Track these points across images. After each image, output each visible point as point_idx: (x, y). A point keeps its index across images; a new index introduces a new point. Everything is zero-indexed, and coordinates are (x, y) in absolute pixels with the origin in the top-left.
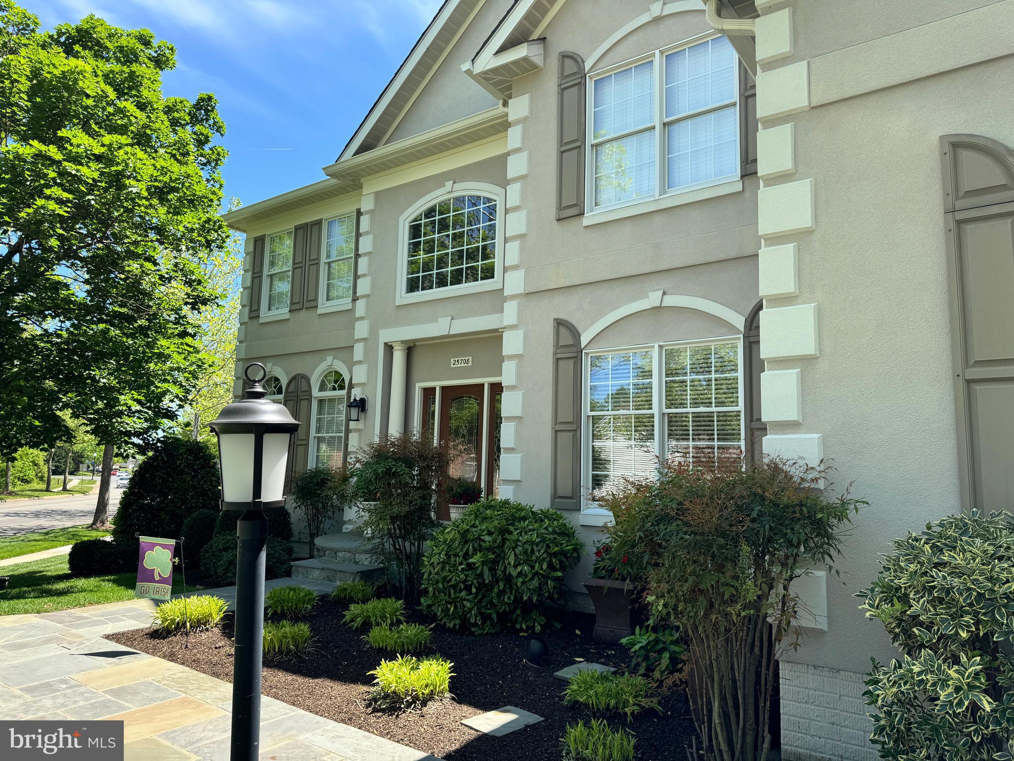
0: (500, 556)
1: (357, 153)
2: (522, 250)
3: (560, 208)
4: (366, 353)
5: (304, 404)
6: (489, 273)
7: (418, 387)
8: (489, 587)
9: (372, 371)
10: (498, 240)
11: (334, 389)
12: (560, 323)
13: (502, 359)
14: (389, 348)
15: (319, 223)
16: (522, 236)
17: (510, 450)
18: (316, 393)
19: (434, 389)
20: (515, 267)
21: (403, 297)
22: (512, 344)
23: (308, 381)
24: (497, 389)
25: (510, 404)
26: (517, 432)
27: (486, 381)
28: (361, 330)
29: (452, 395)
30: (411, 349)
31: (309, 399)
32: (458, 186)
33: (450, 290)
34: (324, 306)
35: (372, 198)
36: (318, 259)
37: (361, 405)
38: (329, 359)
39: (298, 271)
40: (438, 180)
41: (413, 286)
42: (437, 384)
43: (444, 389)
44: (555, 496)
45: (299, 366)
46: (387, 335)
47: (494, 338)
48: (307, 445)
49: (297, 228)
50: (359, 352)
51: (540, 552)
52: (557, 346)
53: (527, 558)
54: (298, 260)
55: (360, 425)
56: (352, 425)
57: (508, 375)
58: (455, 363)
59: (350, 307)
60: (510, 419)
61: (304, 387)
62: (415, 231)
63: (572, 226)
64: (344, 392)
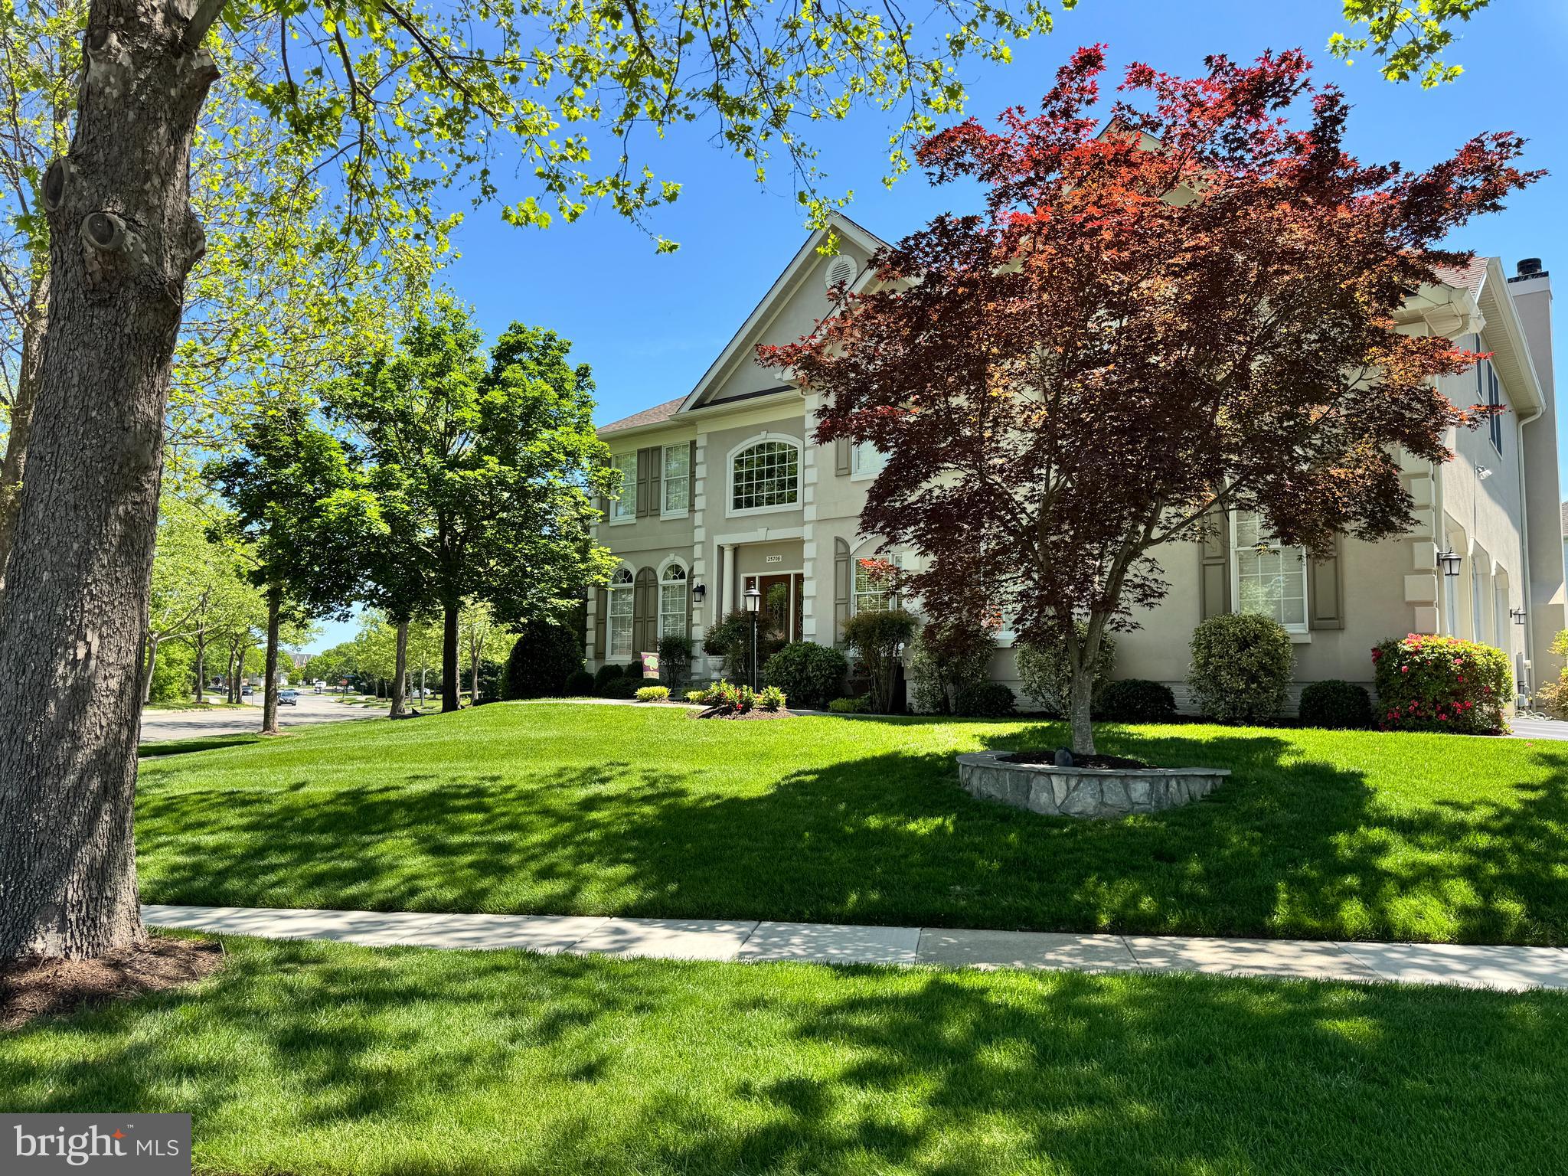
0: (805, 668)
1: (692, 408)
2: (815, 493)
3: (837, 469)
4: (703, 551)
5: (652, 590)
6: (793, 499)
7: (743, 576)
8: (800, 682)
9: (708, 566)
10: (799, 489)
11: (675, 578)
12: (838, 539)
13: (803, 561)
14: (721, 549)
15: (659, 449)
16: (814, 484)
17: (809, 616)
18: (661, 581)
19: (754, 578)
20: (811, 503)
21: (731, 512)
22: (809, 551)
23: (654, 572)
24: (800, 578)
25: (808, 589)
26: (813, 605)
27: (792, 572)
28: (699, 535)
29: (767, 583)
30: (736, 549)
31: (656, 587)
32: (770, 435)
33: (765, 509)
34: (665, 515)
35: (705, 437)
36: (659, 477)
37: (701, 590)
38: (672, 556)
39: (642, 487)
40: (757, 429)
41: (738, 504)
42: (757, 575)
43: (761, 578)
44: (836, 642)
45: (646, 561)
46: (719, 540)
47: (799, 543)
48: (656, 621)
49: (640, 452)
50: (698, 551)
51: (825, 665)
52: (836, 553)
53: (819, 668)
54: (642, 477)
55: (701, 605)
56: (695, 605)
57: (807, 571)
58: (770, 559)
59: (686, 516)
60: (808, 597)
61: (652, 577)
62: (739, 462)
63: (845, 481)
64: (684, 581)
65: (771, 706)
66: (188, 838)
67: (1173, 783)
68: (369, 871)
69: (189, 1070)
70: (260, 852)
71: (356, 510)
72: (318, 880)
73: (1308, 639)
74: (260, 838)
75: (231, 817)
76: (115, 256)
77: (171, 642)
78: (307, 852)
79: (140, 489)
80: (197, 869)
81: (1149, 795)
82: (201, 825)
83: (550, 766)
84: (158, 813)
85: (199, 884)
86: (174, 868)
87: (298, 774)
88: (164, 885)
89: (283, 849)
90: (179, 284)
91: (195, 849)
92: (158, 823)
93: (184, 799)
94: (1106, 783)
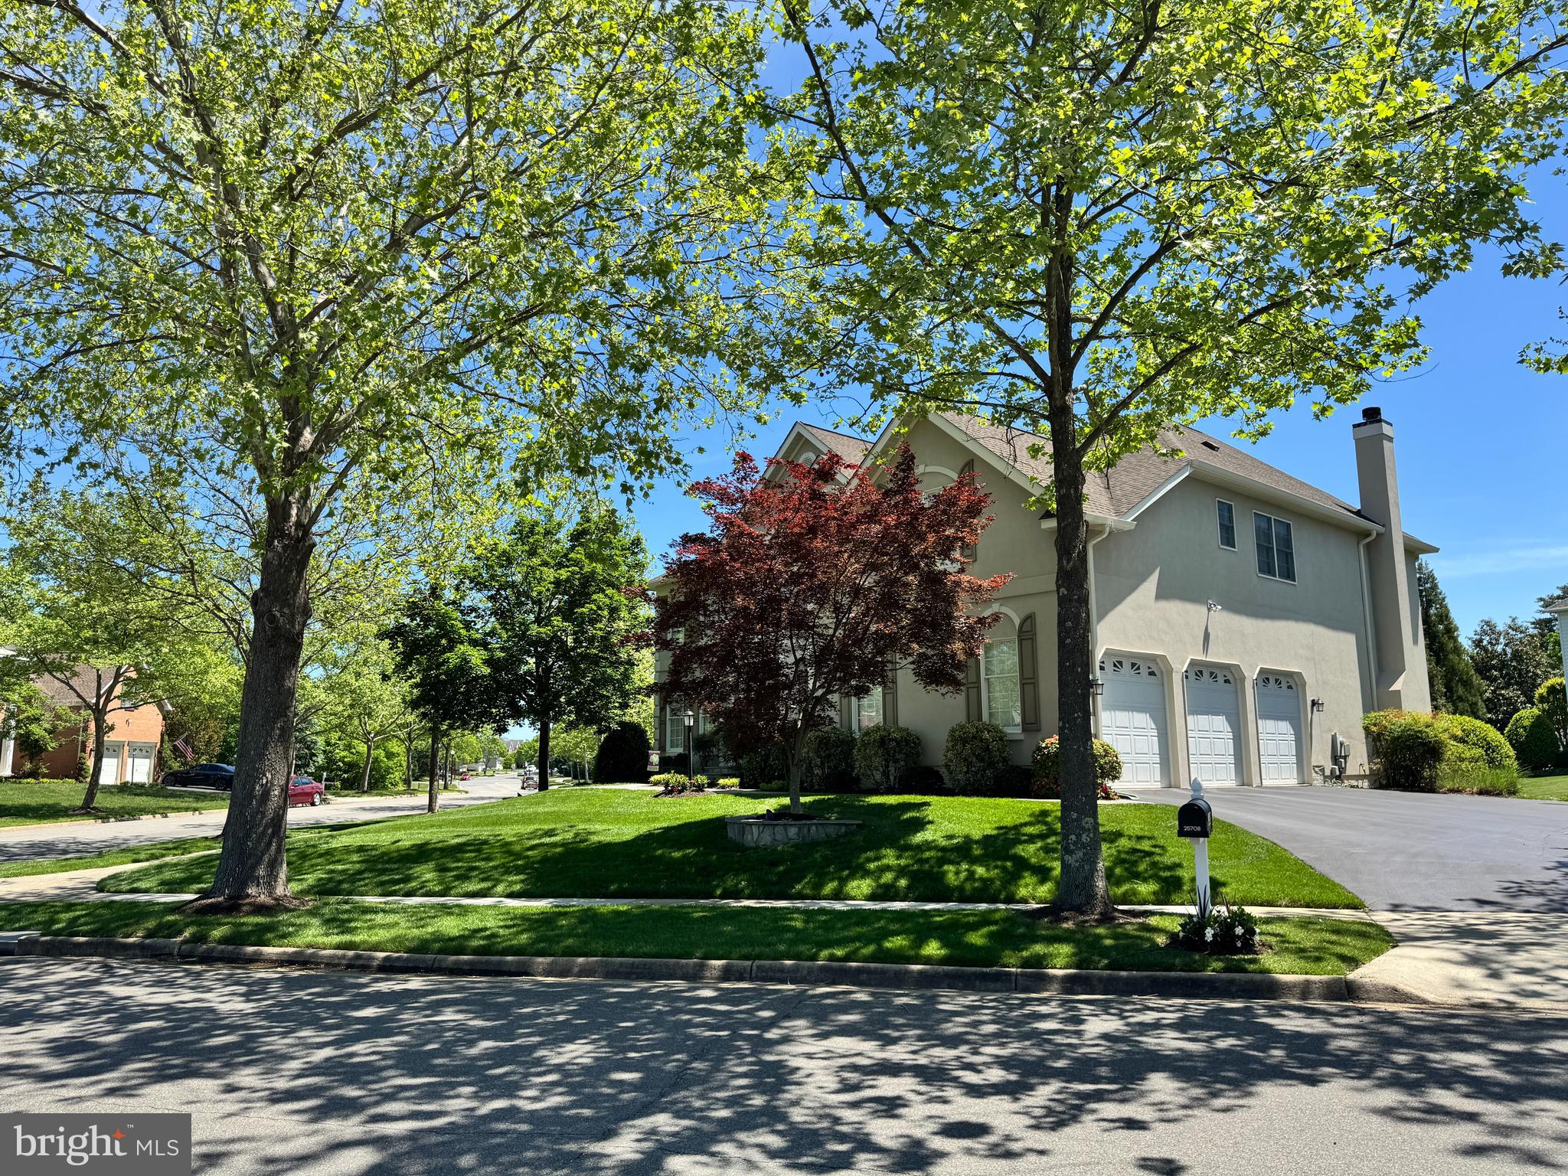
65: (700, 788)
66: (331, 867)
67: (814, 828)
68: (407, 879)
69: (293, 925)
70: (360, 872)
71: (465, 660)
72: (382, 884)
73: (1022, 737)
74: (363, 866)
75: (355, 857)
76: (277, 628)
77: (387, 739)
78: (383, 872)
79: (286, 716)
80: (330, 880)
81: (798, 834)
82: (339, 861)
83: (531, 828)
84: (321, 856)
85: (330, 885)
86: (321, 879)
87: (399, 835)
88: (313, 887)
89: (371, 871)
90: (301, 633)
91: (332, 871)
92: (319, 860)
93: (336, 849)
94: (777, 829)
